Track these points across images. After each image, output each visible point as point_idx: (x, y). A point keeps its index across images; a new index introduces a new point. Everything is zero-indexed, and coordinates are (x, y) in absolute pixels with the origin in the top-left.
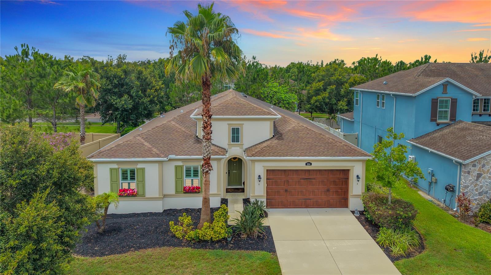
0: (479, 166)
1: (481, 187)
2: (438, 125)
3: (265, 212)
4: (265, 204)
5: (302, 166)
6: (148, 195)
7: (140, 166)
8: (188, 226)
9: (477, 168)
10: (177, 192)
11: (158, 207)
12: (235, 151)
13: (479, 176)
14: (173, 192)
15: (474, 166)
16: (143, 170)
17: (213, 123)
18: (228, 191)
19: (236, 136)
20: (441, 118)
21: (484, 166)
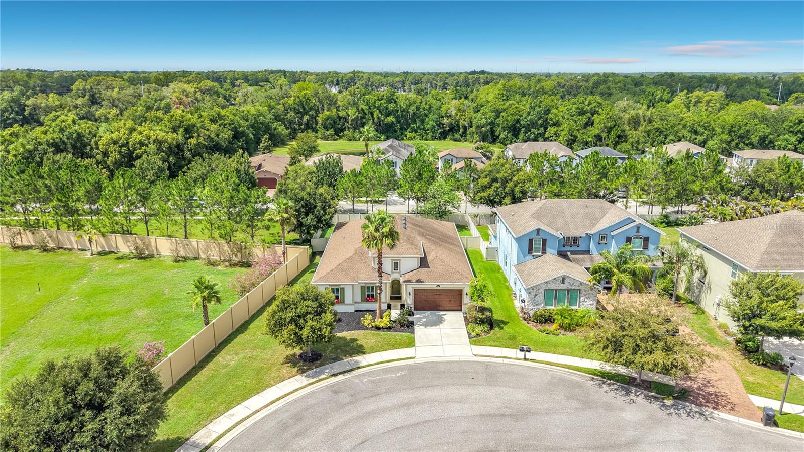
0: (536, 289)
1: (537, 301)
2: (533, 256)
3: (412, 313)
4: (413, 308)
5: (434, 287)
6: (346, 303)
7: (341, 286)
8: (371, 320)
9: (535, 291)
10: (362, 301)
11: (351, 309)
12: (396, 276)
13: (536, 295)
14: (360, 301)
15: (533, 289)
16: (344, 288)
17: (383, 260)
18: (392, 298)
19: (396, 266)
20: (535, 252)
21: (539, 289)
